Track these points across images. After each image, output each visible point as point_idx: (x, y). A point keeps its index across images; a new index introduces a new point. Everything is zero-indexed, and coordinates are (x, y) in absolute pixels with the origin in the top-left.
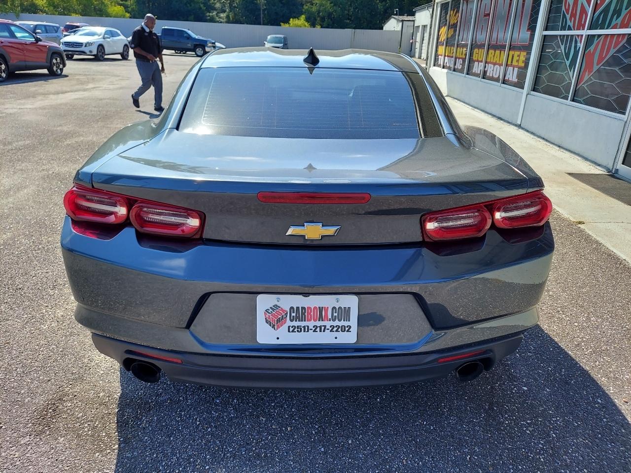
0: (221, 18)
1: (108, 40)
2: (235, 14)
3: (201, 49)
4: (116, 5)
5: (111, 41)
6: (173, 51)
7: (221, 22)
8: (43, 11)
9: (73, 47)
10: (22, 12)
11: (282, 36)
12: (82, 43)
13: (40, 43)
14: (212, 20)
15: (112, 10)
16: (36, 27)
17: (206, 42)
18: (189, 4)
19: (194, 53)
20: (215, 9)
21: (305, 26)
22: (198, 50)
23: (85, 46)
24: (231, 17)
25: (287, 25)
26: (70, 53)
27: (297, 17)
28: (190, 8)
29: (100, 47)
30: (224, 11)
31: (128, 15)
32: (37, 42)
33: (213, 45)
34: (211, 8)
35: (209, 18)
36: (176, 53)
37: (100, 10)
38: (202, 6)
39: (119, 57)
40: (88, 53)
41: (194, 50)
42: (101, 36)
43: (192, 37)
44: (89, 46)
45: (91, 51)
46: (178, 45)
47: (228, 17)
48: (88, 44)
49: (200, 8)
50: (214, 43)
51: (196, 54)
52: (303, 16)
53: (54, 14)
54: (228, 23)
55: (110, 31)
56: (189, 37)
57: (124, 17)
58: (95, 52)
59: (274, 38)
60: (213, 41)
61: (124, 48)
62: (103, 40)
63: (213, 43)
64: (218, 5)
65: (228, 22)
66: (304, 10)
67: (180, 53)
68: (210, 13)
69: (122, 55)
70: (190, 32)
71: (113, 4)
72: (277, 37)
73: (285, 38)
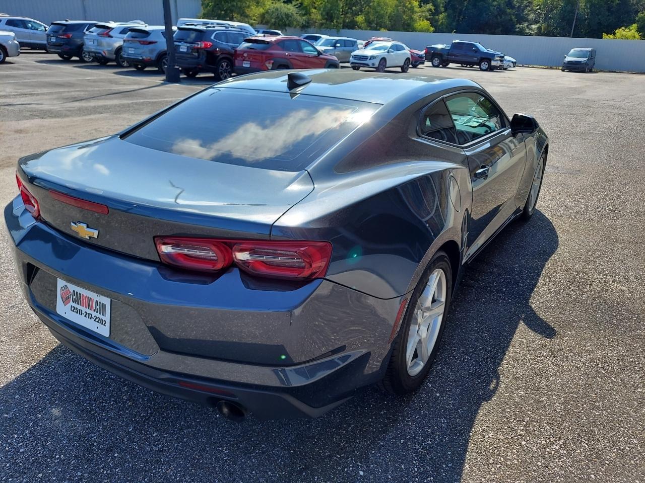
0: (531, 30)
1: (392, 53)
2: (549, 25)
3: (486, 63)
4: (425, 19)
5: (394, 55)
6: (460, 65)
7: (530, 35)
8: (360, 28)
9: (359, 60)
10: (343, 28)
11: (589, 49)
12: (367, 57)
13: (321, 56)
14: (521, 33)
15: (419, 24)
16: (337, 42)
17: (493, 55)
18: (500, 16)
19: (478, 67)
20: (527, 20)
21: (634, 37)
22: (483, 63)
23: (370, 59)
24: (542, 29)
25: (612, 36)
26: (356, 65)
27: (627, 25)
28: (499, 20)
29: (383, 61)
30: (537, 22)
31: (432, 29)
32: (319, 56)
33: (501, 59)
34: (521, 19)
35: (518, 30)
36: (463, 67)
37: (409, 25)
38: (513, 17)
39: (399, 69)
40: (371, 66)
41: (479, 64)
42: (386, 50)
43: (480, 50)
44: (373, 59)
45: (373, 64)
46: (464, 59)
47: (540, 28)
48: (373, 57)
49: (511, 20)
50: (503, 57)
51: (480, 68)
52: (635, 26)
53: (366, 30)
54: (538, 35)
55: (396, 45)
56: (477, 50)
57: (428, 31)
58: (377, 65)
59: (578, 51)
60: (503, 55)
61: (405, 61)
62: (387, 54)
63: (501, 57)
64: (532, 16)
65: (540, 33)
66: (637, 19)
67: (466, 67)
68: (520, 24)
69: (402, 67)
70: (479, 46)
71: (421, 19)
72: (582, 51)
73: (591, 51)
